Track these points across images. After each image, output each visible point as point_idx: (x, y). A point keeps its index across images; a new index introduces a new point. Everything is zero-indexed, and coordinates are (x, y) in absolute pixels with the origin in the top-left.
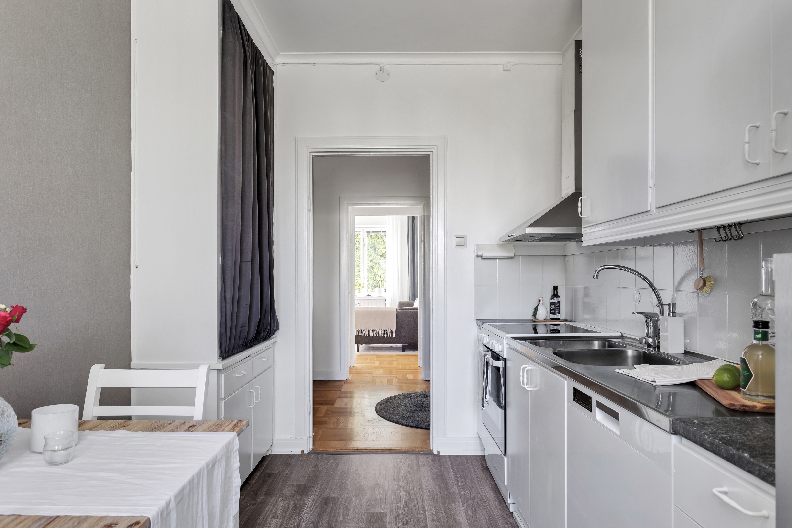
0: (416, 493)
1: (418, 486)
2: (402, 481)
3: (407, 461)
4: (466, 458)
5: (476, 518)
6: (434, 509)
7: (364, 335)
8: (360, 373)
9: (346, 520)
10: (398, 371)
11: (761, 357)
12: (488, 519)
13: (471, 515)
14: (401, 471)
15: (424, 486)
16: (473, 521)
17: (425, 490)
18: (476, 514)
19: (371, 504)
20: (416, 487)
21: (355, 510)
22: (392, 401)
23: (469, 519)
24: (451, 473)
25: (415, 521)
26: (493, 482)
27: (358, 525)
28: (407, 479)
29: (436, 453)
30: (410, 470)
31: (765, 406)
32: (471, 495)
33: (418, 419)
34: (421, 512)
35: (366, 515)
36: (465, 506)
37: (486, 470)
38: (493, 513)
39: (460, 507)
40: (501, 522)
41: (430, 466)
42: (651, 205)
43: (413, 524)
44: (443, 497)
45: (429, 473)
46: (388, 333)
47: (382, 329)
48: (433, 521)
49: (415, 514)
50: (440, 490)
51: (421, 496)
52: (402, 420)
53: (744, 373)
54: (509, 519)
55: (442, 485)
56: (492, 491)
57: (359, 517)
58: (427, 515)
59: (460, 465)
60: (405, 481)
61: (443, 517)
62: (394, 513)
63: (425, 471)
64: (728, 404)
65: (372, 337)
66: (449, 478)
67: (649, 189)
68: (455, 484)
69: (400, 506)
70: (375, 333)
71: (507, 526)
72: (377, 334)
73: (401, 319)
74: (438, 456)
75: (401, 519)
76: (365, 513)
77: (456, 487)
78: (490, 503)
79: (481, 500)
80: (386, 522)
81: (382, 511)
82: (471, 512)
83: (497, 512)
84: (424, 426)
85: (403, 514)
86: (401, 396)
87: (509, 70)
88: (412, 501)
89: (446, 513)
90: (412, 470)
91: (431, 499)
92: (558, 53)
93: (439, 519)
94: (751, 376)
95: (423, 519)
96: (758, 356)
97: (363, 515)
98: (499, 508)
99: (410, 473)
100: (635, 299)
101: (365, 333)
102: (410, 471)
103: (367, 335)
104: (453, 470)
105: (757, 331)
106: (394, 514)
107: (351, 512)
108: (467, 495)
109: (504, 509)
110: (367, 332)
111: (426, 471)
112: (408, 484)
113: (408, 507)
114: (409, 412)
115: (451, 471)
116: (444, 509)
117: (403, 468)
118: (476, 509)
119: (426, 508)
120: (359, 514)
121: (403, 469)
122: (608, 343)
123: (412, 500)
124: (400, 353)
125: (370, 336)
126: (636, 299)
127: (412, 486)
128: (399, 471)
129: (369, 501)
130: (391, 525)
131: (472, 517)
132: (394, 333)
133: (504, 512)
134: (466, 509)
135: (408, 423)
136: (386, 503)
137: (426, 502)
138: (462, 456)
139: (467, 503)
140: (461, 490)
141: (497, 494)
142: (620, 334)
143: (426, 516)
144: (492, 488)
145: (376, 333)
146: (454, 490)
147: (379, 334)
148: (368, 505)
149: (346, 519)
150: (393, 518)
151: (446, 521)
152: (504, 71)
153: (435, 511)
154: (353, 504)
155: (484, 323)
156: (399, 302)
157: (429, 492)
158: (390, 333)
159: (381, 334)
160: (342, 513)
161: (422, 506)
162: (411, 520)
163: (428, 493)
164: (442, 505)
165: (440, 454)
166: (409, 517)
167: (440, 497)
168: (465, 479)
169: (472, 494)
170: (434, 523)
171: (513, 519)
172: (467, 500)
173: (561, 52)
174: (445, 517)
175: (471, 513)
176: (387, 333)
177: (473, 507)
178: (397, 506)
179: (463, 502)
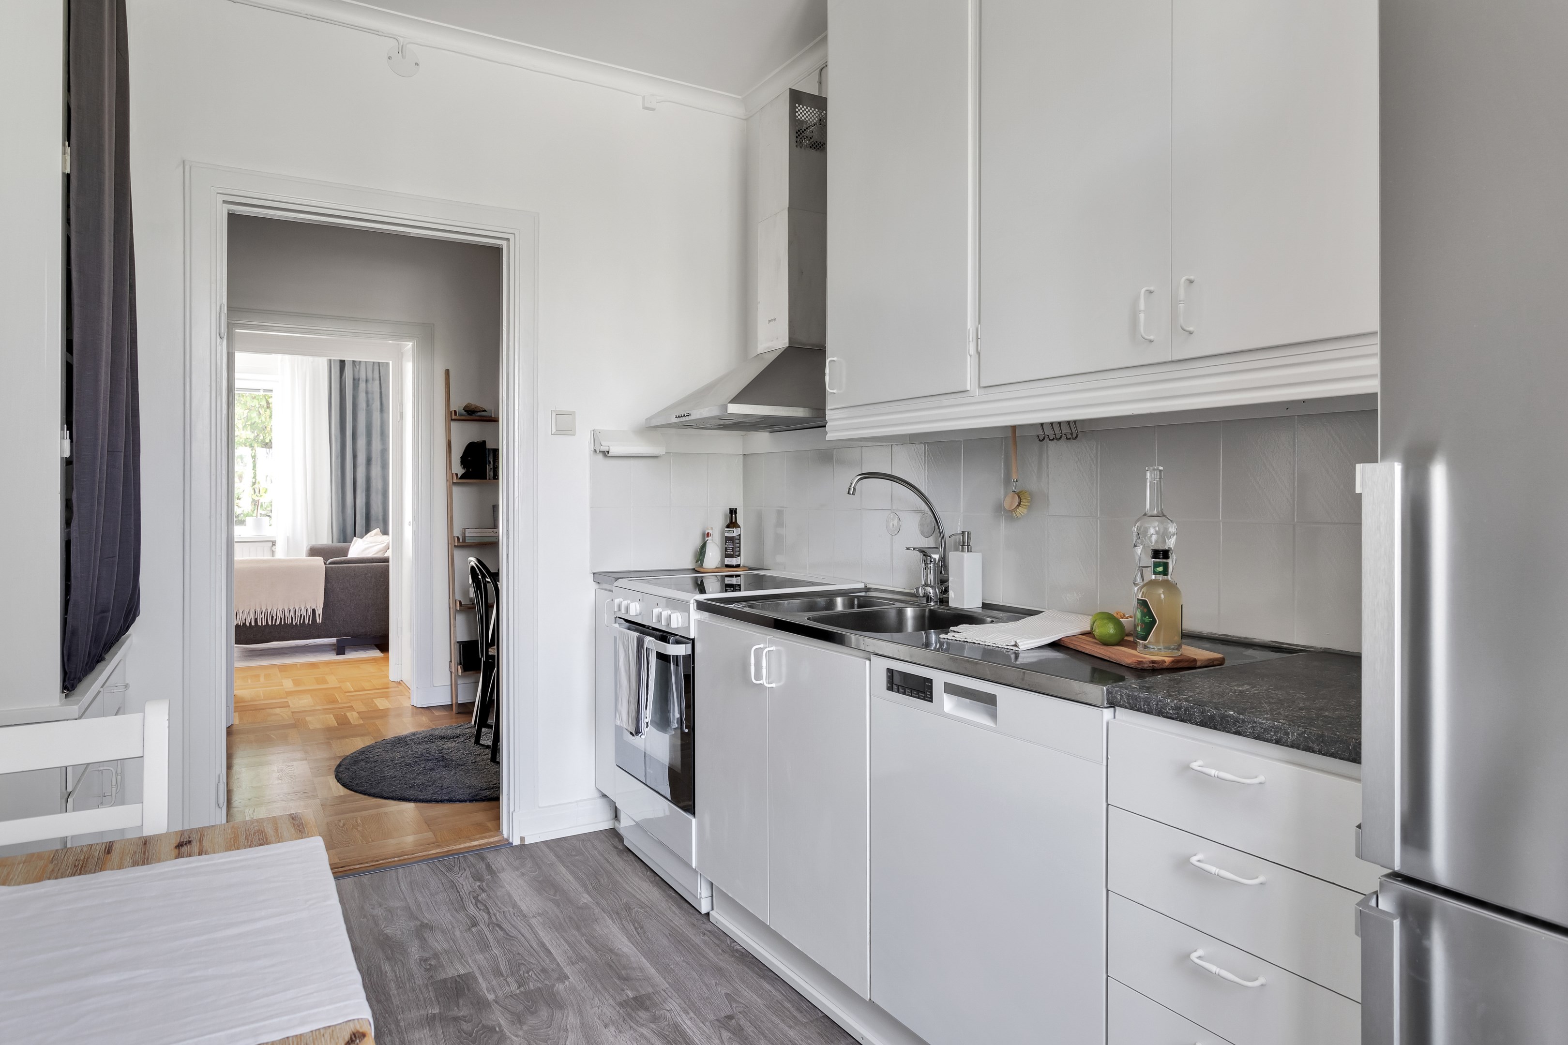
0: (514, 923)
1: (511, 910)
2: (472, 908)
3: (464, 869)
4: (580, 841)
5: (648, 938)
6: (564, 943)
7: (244, 624)
8: (256, 710)
9: (391, 1011)
10: (347, 694)
11: (1162, 596)
12: (669, 934)
13: (637, 935)
14: (462, 890)
15: (523, 907)
16: (645, 944)
17: (529, 913)
18: (645, 933)
19: (431, 965)
20: (509, 912)
21: (401, 985)
22: (368, 758)
23: (637, 943)
24: (564, 873)
25: (539, 973)
26: (647, 871)
27: (423, 1012)
28: (482, 903)
29: (516, 842)
30: (478, 884)
31: (1173, 659)
32: (620, 902)
33: (445, 786)
34: (542, 954)
35: (430, 988)
36: (618, 923)
37: (625, 854)
38: (674, 923)
39: (611, 927)
40: (694, 935)
41: (517, 869)
42: (970, 383)
43: (537, 978)
44: (570, 918)
45: (521, 881)
46: (304, 616)
47: (289, 608)
48: (573, 964)
49: (532, 960)
50: (558, 906)
51: (527, 926)
52: (413, 793)
53: (1145, 619)
54: (704, 926)
55: (558, 897)
56: (653, 886)
57: (417, 997)
58: (556, 957)
59: (575, 855)
60: (479, 905)
61: (587, 951)
62: (489, 969)
63: (512, 879)
64: (1135, 662)
65: (265, 626)
66: (564, 882)
67: (969, 357)
68: (581, 890)
69: (495, 955)
70: (272, 617)
71: (706, 938)
72: (276, 620)
73: (335, 583)
74: (523, 847)
75: (508, 976)
76: (427, 986)
77: (586, 895)
78: (660, 907)
79: (642, 907)
80: (481, 990)
81: (462, 972)
82: (634, 930)
83: (678, 919)
84: (466, 797)
85: (508, 968)
86: (385, 745)
87: (653, 110)
88: (513, 940)
89: (589, 944)
90: (484, 884)
91: (550, 927)
92: (735, 98)
93: (583, 959)
94: (1154, 621)
95: (551, 966)
96: (1160, 595)
97: (424, 990)
98: (679, 913)
99: (482, 890)
100: (891, 528)
101: (245, 620)
102: (481, 886)
103: (250, 623)
104: (567, 867)
105: (1156, 562)
106: (490, 971)
107: (394, 991)
108: (612, 904)
109: (689, 912)
110: (252, 616)
111: (514, 878)
112: (488, 910)
113: (512, 952)
114: (418, 774)
115: (563, 870)
116: (583, 938)
117: (464, 883)
118: (640, 924)
119: (548, 945)
120: (414, 990)
121: (463, 885)
122: (859, 600)
123: (513, 937)
124: (333, 657)
125: (260, 624)
126: (893, 527)
127: (500, 912)
128: (458, 892)
129: (422, 962)
130: (494, 992)
131: (642, 939)
132: (319, 615)
133: (690, 917)
134: (624, 929)
135: (429, 796)
136: (462, 957)
137: (542, 934)
138: (569, 838)
139: (620, 918)
140: (597, 898)
141: (664, 891)
142: (862, 586)
143: (555, 959)
144: (651, 882)
145: (275, 618)
146: (585, 901)
147: (281, 618)
148: (425, 968)
149: (390, 1007)
150: (491, 980)
151: (597, 957)
152: (645, 108)
153: (569, 946)
154: (390, 974)
155: (619, 578)
156: (309, 547)
157: (539, 914)
158: (309, 616)
159: (288, 618)
160: (374, 1000)
161: (538, 944)
162: (530, 974)
163: (539, 918)
164: (575, 932)
165: (526, 843)
166: (523, 968)
167: (565, 920)
168: (596, 877)
169: (621, 900)
170: (577, 966)
171: (711, 924)
172: (617, 913)
173: (740, 97)
174: (591, 950)
175: (635, 932)
176: (301, 615)
177: (634, 921)
178: (488, 956)
179: (612, 918)
